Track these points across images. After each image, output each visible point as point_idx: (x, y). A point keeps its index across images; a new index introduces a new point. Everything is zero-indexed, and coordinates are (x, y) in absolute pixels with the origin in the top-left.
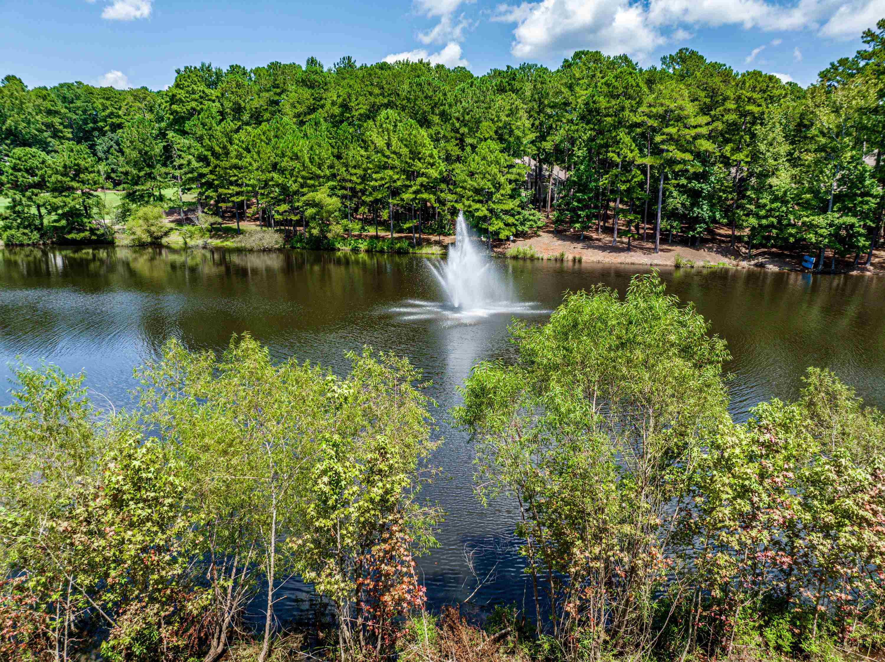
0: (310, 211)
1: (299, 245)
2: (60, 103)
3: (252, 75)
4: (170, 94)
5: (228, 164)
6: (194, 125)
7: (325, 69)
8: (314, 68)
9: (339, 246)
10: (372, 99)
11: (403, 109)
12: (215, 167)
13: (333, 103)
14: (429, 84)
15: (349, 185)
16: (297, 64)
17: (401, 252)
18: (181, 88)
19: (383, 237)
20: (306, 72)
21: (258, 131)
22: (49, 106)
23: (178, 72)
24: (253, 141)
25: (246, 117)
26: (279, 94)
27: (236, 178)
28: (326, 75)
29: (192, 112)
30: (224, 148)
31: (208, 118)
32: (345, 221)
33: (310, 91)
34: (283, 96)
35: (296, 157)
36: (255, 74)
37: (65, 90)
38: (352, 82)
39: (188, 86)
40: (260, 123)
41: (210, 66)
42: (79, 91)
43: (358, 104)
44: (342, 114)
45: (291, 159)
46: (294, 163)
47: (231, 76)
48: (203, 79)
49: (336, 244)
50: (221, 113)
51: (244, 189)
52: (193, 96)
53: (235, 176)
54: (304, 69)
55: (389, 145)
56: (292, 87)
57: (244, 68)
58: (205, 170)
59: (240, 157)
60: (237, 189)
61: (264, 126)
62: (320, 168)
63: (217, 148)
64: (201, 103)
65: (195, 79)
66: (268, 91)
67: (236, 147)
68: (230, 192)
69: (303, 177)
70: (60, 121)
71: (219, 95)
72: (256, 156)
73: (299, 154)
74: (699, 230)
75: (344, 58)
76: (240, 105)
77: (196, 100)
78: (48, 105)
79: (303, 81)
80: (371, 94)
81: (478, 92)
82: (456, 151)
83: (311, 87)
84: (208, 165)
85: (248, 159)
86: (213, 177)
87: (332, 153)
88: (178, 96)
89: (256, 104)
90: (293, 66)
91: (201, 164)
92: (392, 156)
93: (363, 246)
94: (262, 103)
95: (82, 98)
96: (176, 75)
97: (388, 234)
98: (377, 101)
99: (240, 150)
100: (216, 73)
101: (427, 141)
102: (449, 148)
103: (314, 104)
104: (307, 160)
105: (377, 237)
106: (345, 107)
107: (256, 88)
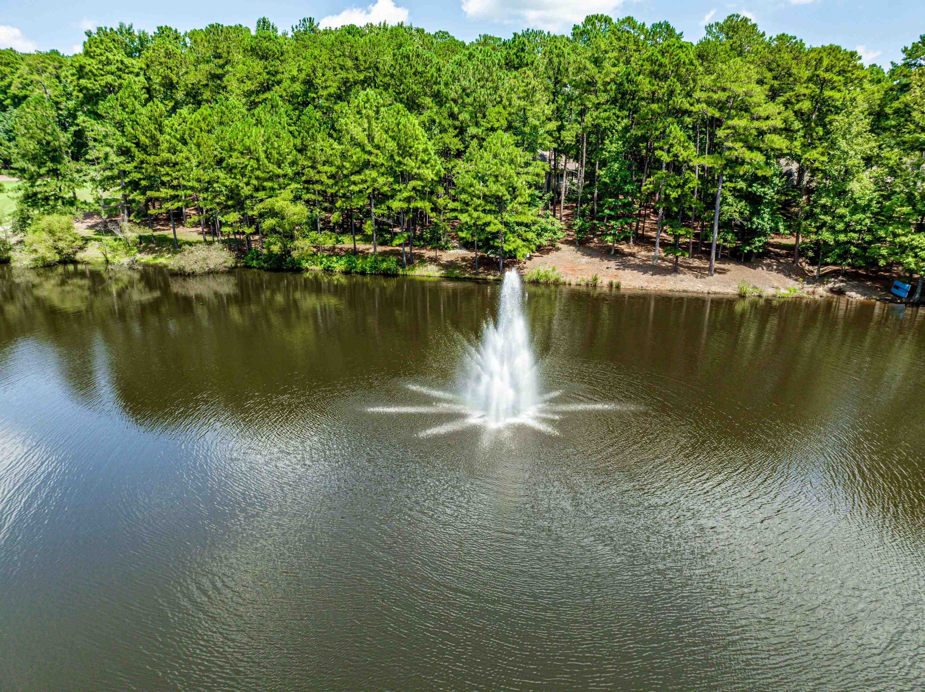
0: (269, 223)
1: (255, 263)
3: (187, 40)
4: (77, 65)
5: (158, 160)
6: (111, 107)
7: (279, 33)
8: (266, 33)
9: (307, 265)
10: (344, 74)
11: (386, 87)
12: (142, 162)
13: (293, 79)
14: (418, 56)
15: (318, 187)
16: (244, 26)
17: (387, 274)
18: (92, 57)
19: (362, 252)
20: (256, 38)
21: (197, 116)
23: (89, 34)
24: (191, 129)
25: (180, 95)
26: (222, 67)
27: (169, 178)
28: (281, 41)
29: (110, 89)
30: (153, 137)
31: (129, 97)
32: (313, 234)
33: (262, 63)
34: (228, 67)
35: (248, 151)
36: (191, 39)
38: (316, 53)
39: (101, 54)
40: (199, 104)
41: (131, 27)
43: (326, 81)
44: (305, 93)
45: (242, 153)
46: (244, 160)
47: (158, 41)
48: (122, 46)
49: (303, 262)
50: (148, 90)
51: (181, 193)
52: (108, 68)
53: (167, 174)
54: (253, 33)
55: (371, 138)
56: (238, 57)
57: (176, 31)
58: (129, 167)
59: (173, 150)
60: (171, 192)
61: (204, 109)
62: (279, 167)
63: (143, 139)
64: (120, 77)
65: (110, 45)
66: (208, 62)
67: (168, 137)
68: (163, 195)
69: (258, 178)
71: (144, 66)
72: (194, 149)
73: (252, 148)
74: (758, 244)
75: (304, 20)
76: (171, 80)
77: (112, 74)
79: (253, 50)
80: (342, 67)
81: (480, 67)
82: (455, 144)
83: (264, 57)
84: (133, 158)
85: (185, 153)
86: (139, 176)
87: (295, 146)
88: (88, 68)
89: (191, 79)
90: (238, 29)
91: (123, 158)
92: (375, 151)
93: (339, 265)
94: (200, 77)
96: (86, 39)
97: (369, 248)
98: (350, 76)
99: (173, 141)
100: (140, 38)
101: (420, 131)
102: (447, 141)
103: (269, 79)
104: (263, 156)
105: (355, 252)
106: (309, 83)
107: (192, 58)
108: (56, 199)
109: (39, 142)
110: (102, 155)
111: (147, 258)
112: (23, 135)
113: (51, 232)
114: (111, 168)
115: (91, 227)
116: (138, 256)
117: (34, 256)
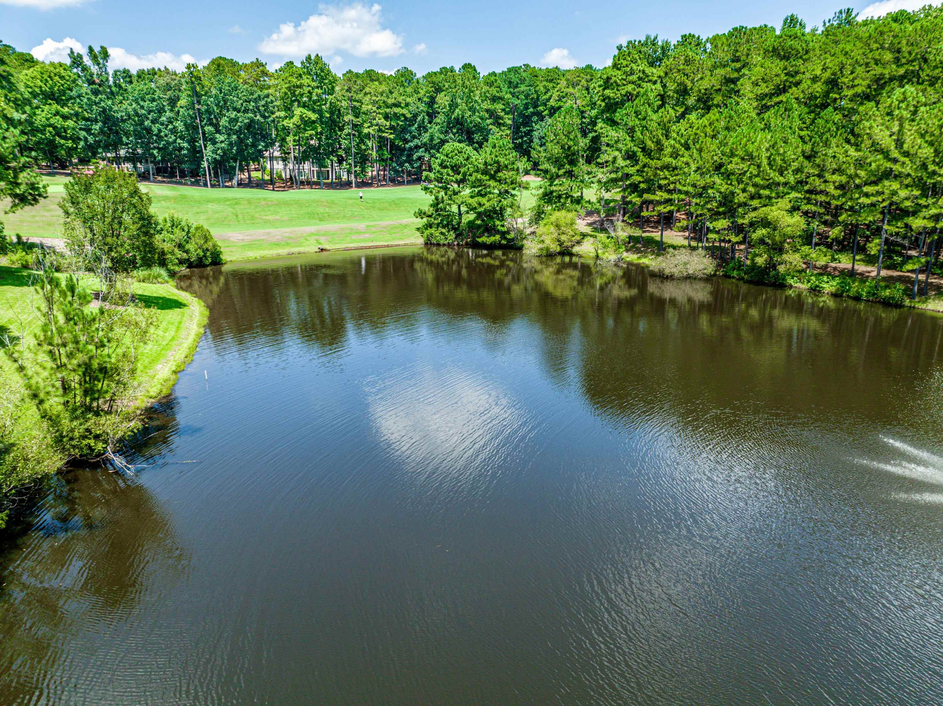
0: (759, 233)
1: (735, 273)
2: (505, 89)
3: (708, 45)
4: (605, 77)
5: (659, 164)
6: (627, 114)
7: (808, 30)
8: (793, 31)
9: (791, 282)
10: (878, 70)
11: (933, 82)
12: (644, 166)
13: (815, 79)
15: (821, 198)
16: (769, 26)
17: (889, 304)
18: (618, 69)
19: (861, 274)
20: (780, 37)
21: (705, 121)
22: (495, 93)
23: (620, 48)
24: (696, 134)
25: (691, 101)
26: (738, 70)
27: (666, 182)
28: (808, 38)
29: (629, 97)
30: (658, 142)
31: (643, 104)
32: (806, 249)
33: (782, 64)
34: (745, 71)
35: (749, 157)
36: (712, 44)
37: (512, 75)
38: (848, 48)
39: (627, 66)
40: (708, 109)
41: (656, 38)
42: (524, 75)
43: (854, 79)
44: (826, 94)
45: (743, 159)
46: (744, 166)
47: (680, 49)
48: (647, 57)
49: (788, 278)
50: (662, 97)
51: (675, 196)
52: (631, 78)
53: (666, 178)
54: (778, 33)
55: (899, 143)
56: (757, 59)
57: (698, 38)
58: (632, 170)
59: (675, 155)
60: (666, 196)
61: (713, 115)
62: (781, 175)
63: (649, 144)
64: (639, 86)
65: (636, 56)
66: (725, 66)
67: (672, 142)
68: (658, 198)
69: (755, 185)
70: (503, 107)
71: (662, 74)
72: (696, 154)
73: (755, 154)
75: (841, 12)
76: (686, 86)
77: (633, 83)
78: (493, 91)
79: (774, 50)
80: (878, 62)
83: (785, 57)
84: (637, 162)
85: (686, 158)
86: (640, 179)
87: (803, 152)
88: (614, 79)
89: (705, 84)
90: (763, 29)
91: (628, 162)
92: (902, 159)
93: (830, 286)
94: (714, 82)
95: (527, 83)
96: (617, 52)
97: (872, 271)
98: (886, 72)
99: (677, 146)
100: (663, 48)
103: (786, 81)
104: (765, 162)
105: (852, 273)
106: (833, 83)
107: (709, 63)
108: (567, 198)
109: (563, 147)
110: (610, 159)
111: (632, 257)
112: (551, 141)
113: (558, 226)
114: (616, 171)
115: (590, 224)
116: (625, 255)
117: (541, 246)
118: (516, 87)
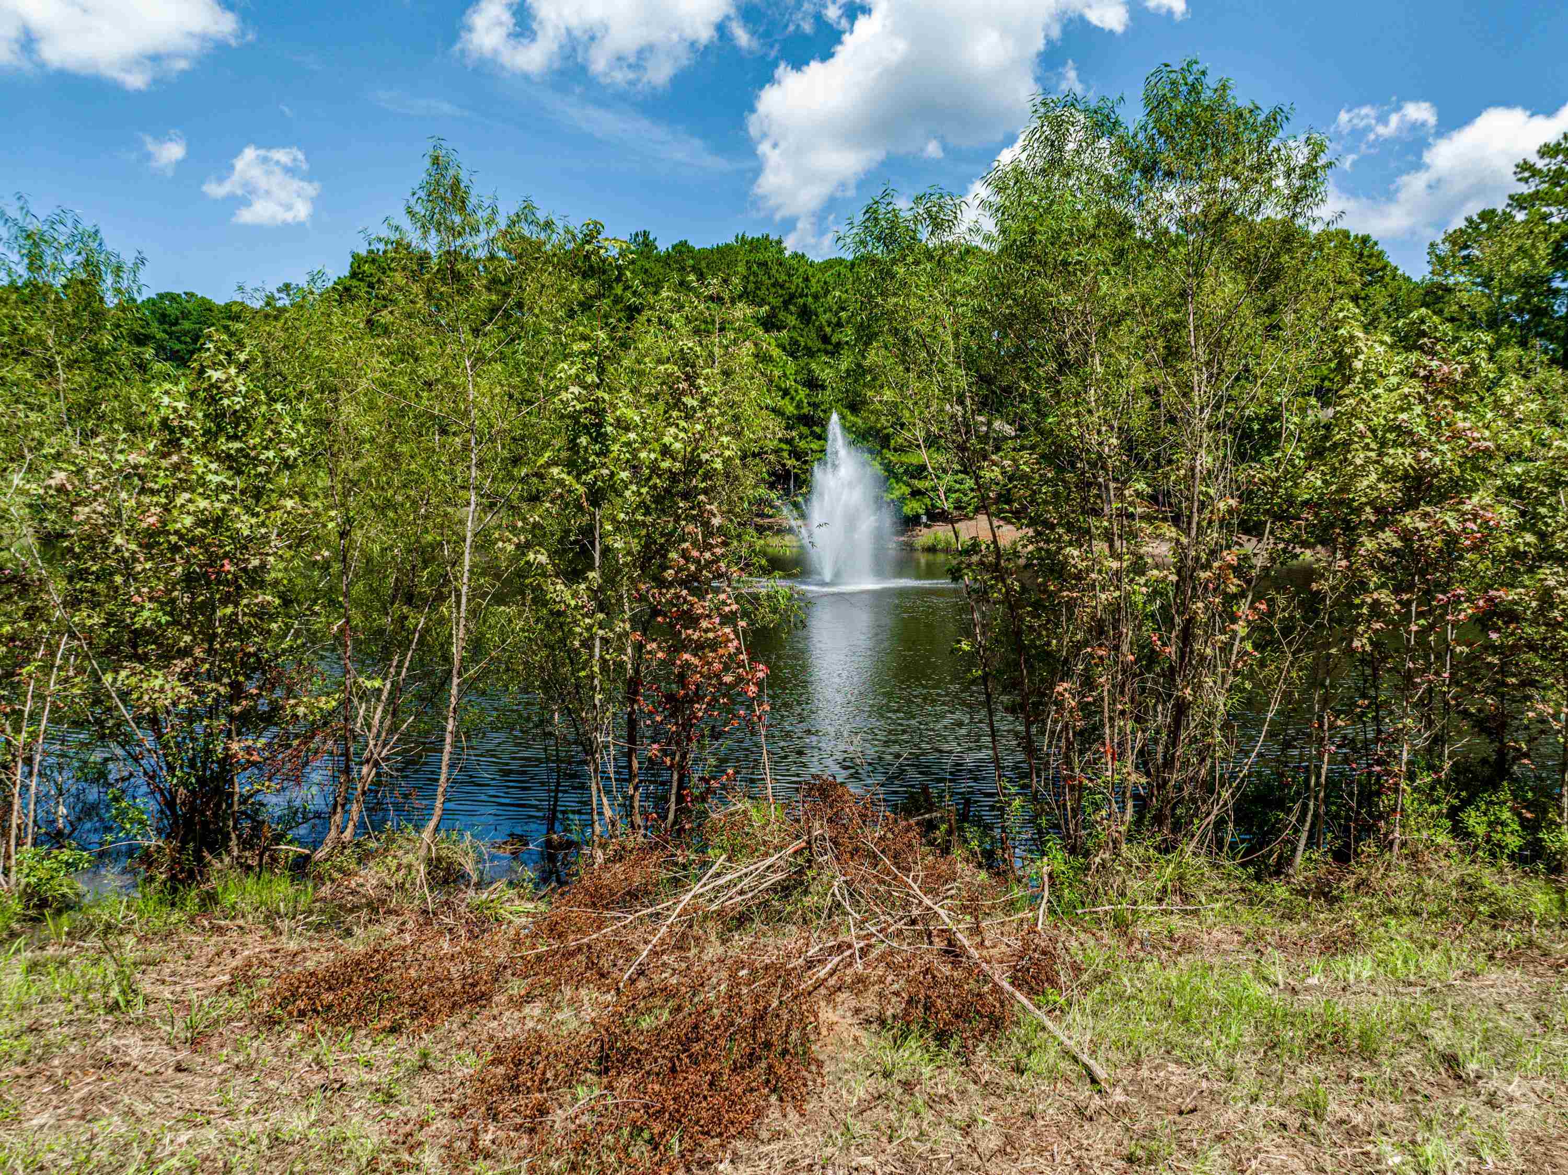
2: (154, 324)
18: (359, 279)
37: (166, 304)
42: (189, 307)
95: (193, 318)
118: (176, 323)
